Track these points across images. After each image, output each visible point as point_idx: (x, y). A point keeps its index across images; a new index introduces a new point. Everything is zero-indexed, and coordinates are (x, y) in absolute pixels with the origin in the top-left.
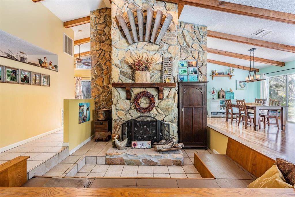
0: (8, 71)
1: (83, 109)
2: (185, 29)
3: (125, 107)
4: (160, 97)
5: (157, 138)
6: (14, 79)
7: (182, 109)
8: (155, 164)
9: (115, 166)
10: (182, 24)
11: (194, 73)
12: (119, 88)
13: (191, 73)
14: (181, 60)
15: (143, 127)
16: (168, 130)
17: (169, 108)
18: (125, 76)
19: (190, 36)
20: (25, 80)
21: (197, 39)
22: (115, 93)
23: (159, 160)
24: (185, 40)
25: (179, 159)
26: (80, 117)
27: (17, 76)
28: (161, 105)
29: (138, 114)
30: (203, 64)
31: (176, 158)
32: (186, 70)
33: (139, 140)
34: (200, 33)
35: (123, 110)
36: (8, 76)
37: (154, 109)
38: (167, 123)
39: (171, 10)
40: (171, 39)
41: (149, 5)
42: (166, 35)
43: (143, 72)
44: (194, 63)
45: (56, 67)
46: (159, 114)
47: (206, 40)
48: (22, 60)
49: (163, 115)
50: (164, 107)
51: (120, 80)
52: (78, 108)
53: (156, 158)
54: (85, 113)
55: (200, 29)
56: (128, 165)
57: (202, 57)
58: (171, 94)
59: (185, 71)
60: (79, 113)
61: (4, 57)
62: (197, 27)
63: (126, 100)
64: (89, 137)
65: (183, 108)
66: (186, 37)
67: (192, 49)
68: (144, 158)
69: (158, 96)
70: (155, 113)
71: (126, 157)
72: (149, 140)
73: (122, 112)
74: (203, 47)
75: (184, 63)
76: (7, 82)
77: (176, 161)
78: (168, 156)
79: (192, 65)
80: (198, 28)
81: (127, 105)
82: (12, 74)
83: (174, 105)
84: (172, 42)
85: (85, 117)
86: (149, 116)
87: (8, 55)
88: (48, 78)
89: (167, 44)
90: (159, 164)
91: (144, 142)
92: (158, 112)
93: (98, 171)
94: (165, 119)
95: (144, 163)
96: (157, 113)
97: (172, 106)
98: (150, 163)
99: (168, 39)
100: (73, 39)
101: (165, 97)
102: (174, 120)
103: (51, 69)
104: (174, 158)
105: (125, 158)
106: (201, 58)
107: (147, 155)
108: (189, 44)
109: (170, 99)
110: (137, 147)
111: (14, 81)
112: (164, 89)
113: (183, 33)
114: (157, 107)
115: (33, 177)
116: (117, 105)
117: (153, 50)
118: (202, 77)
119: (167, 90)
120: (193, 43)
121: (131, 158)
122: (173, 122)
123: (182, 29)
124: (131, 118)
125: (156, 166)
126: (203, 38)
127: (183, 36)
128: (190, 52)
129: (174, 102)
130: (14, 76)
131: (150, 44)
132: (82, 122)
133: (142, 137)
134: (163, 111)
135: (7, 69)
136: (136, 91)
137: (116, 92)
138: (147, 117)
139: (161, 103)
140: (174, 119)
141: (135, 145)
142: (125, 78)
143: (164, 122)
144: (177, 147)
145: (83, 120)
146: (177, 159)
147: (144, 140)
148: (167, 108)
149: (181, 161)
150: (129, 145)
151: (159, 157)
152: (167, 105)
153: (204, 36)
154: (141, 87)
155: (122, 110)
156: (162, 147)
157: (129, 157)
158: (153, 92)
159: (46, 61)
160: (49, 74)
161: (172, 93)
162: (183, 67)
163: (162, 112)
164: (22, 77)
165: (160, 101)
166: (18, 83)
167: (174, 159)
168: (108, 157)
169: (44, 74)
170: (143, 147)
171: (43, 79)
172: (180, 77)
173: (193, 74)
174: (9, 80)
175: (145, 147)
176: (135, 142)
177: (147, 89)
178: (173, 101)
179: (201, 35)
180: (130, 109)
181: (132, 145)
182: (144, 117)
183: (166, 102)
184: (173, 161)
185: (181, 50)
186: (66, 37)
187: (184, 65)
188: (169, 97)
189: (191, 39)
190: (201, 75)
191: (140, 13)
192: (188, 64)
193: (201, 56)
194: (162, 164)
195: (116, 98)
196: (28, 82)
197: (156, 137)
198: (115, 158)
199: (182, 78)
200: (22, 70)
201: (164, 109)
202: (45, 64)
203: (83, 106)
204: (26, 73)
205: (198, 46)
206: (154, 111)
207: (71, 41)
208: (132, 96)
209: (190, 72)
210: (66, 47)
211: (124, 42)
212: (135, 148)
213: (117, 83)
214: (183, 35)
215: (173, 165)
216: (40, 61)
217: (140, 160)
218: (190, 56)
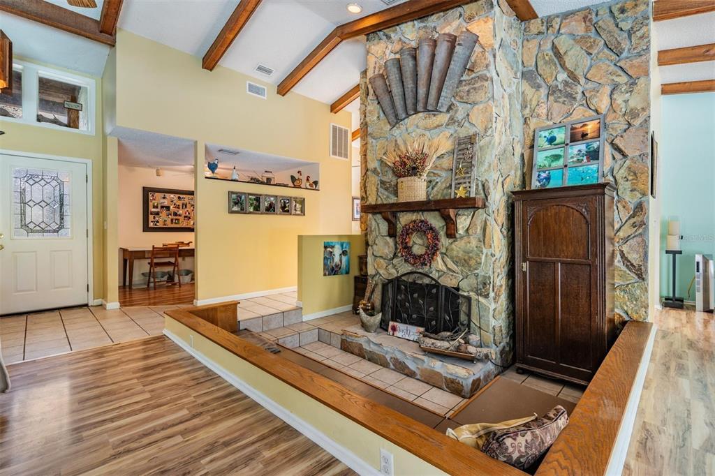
0: (250, 199)
1: (331, 252)
2: (562, 34)
3: (386, 251)
4: (449, 232)
5: (438, 324)
6: (257, 208)
7: (524, 265)
8: (411, 375)
9: (349, 355)
10: (554, 23)
11: (587, 158)
12: (378, 215)
13: (575, 159)
14: (550, 126)
15: (412, 295)
16: (467, 311)
17: (470, 258)
18: (386, 189)
19: (579, 48)
20: (270, 209)
21: (605, 50)
22: (371, 224)
23: (418, 368)
24: (563, 66)
25: (458, 379)
26: (325, 264)
27: (261, 204)
28: (452, 250)
29: (408, 268)
30: (629, 124)
31: (451, 374)
32: (562, 154)
33: (403, 321)
34: (617, 27)
35: (384, 256)
36: (251, 205)
37: (439, 258)
38: (466, 294)
39: (476, 18)
40: (475, 89)
41: (428, 30)
42: (464, 83)
43: (409, 178)
44: (590, 128)
45: (316, 183)
46: (449, 272)
47: (646, 40)
48: (268, 182)
49: (457, 275)
50: (460, 255)
51: (379, 199)
52: (323, 249)
53: (413, 361)
54: (337, 259)
55: (616, 13)
56: (369, 360)
57: (626, 101)
58: (476, 225)
59: (557, 157)
60: (325, 258)
61: (248, 182)
62: (608, 11)
63: (388, 238)
64: (350, 304)
65: (524, 261)
66: (564, 57)
67: (590, 85)
68: (394, 356)
69: (447, 229)
70: (440, 267)
71: (367, 345)
72: (422, 327)
73: (382, 260)
74: (632, 66)
75: (556, 133)
76: (250, 213)
77: (452, 382)
78: (438, 365)
79: (584, 136)
80: (611, 12)
81: (389, 247)
82: (255, 202)
83: (482, 252)
84: (477, 97)
85: (336, 266)
86: (427, 276)
87: (252, 179)
88: (302, 202)
89: (467, 103)
90: (418, 377)
91: (410, 327)
92: (446, 266)
93: (322, 353)
94: (463, 285)
95: (393, 365)
96: (444, 269)
97: (478, 255)
98: (401, 368)
99: (468, 91)
100: (351, 128)
101: (461, 232)
102: (483, 290)
103: (309, 187)
104: (447, 373)
105: (365, 346)
106: (623, 105)
107: (400, 351)
108: (576, 73)
109: (471, 237)
110: (397, 334)
111: (257, 210)
112: (460, 212)
113: (556, 47)
114: (445, 254)
115: (246, 329)
116: (375, 247)
117: (435, 125)
118: (624, 168)
119: (464, 215)
120: (591, 66)
121: (373, 348)
122: (481, 295)
123: (553, 37)
124: (396, 276)
125: (414, 378)
126: (630, 39)
127: (557, 54)
128: (579, 96)
129: (482, 243)
130: (257, 204)
131: (429, 115)
132: (329, 275)
133: (410, 316)
134: (457, 266)
135: (250, 197)
136: (405, 219)
137: (374, 223)
138: (422, 276)
139: (453, 246)
140: (484, 288)
141: (394, 329)
142: (386, 193)
143: (460, 292)
144: (462, 350)
145: (332, 271)
146: (455, 378)
147: (412, 324)
148: (466, 258)
149: (462, 385)
150: (383, 326)
151: (420, 362)
152: (465, 252)
153: (635, 29)
154: (413, 211)
155: (382, 257)
156: (433, 344)
157: (372, 345)
158: (435, 221)
159: (301, 177)
160: (303, 197)
161: (477, 223)
162: (553, 147)
163: (455, 267)
164: (266, 204)
165: (451, 241)
166: (262, 214)
167: (449, 376)
168: (344, 338)
169: (296, 198)
170: (407, 337)
171: (295, 206)
172: (539, 175)
173: (585, 160)
174: (252, 210)
175: (411, 338)
176: (395, 324)
177: (425, 213)
178: (481, 241)
179: (621, 29)
180: (395, 256)
181: (390, 329)
182: (419, 275)
183: (464, 244)
184: (446, 378)
185: (550, 97)
186: (335, 128)
187: (555, 140)
188: (470, 231)
189: (585, 54)
190: (624, 160)
191: (408, 57)
192: (569, 134)
193: (619, 99)
194: (422, 379)
195: (374, 233)
196: (274, 211)
197: (436, 322)
198: (352, 342)
199: (545, 178)
200: (266, 195)
201: (460, 260)
202: (298, 182)
203: (333, 247)
204: (272, 199)
205: (612, 68)
206: (439, 263)
207: (346, 132)
208: (398, 230)
209: (572, 157)
210: (334, 146)
211: (385, 124)
212: (393, 334)
213: (375, 205)
214: (555, 54)
215: (446, 389)
216: (293, 179)
217: (387, 356)
218: (581, 107)
